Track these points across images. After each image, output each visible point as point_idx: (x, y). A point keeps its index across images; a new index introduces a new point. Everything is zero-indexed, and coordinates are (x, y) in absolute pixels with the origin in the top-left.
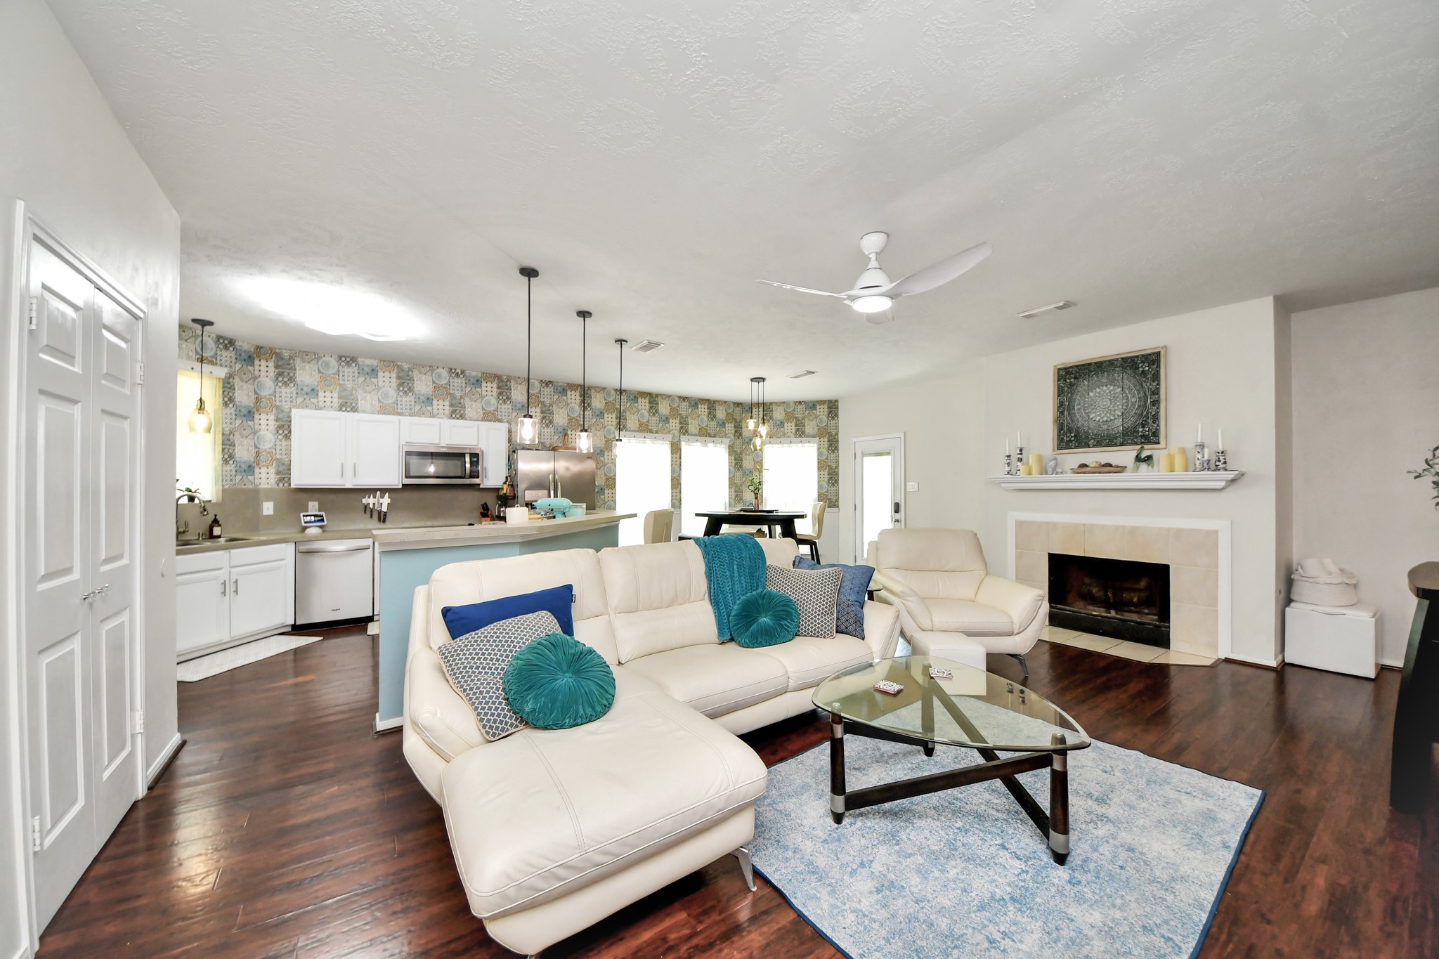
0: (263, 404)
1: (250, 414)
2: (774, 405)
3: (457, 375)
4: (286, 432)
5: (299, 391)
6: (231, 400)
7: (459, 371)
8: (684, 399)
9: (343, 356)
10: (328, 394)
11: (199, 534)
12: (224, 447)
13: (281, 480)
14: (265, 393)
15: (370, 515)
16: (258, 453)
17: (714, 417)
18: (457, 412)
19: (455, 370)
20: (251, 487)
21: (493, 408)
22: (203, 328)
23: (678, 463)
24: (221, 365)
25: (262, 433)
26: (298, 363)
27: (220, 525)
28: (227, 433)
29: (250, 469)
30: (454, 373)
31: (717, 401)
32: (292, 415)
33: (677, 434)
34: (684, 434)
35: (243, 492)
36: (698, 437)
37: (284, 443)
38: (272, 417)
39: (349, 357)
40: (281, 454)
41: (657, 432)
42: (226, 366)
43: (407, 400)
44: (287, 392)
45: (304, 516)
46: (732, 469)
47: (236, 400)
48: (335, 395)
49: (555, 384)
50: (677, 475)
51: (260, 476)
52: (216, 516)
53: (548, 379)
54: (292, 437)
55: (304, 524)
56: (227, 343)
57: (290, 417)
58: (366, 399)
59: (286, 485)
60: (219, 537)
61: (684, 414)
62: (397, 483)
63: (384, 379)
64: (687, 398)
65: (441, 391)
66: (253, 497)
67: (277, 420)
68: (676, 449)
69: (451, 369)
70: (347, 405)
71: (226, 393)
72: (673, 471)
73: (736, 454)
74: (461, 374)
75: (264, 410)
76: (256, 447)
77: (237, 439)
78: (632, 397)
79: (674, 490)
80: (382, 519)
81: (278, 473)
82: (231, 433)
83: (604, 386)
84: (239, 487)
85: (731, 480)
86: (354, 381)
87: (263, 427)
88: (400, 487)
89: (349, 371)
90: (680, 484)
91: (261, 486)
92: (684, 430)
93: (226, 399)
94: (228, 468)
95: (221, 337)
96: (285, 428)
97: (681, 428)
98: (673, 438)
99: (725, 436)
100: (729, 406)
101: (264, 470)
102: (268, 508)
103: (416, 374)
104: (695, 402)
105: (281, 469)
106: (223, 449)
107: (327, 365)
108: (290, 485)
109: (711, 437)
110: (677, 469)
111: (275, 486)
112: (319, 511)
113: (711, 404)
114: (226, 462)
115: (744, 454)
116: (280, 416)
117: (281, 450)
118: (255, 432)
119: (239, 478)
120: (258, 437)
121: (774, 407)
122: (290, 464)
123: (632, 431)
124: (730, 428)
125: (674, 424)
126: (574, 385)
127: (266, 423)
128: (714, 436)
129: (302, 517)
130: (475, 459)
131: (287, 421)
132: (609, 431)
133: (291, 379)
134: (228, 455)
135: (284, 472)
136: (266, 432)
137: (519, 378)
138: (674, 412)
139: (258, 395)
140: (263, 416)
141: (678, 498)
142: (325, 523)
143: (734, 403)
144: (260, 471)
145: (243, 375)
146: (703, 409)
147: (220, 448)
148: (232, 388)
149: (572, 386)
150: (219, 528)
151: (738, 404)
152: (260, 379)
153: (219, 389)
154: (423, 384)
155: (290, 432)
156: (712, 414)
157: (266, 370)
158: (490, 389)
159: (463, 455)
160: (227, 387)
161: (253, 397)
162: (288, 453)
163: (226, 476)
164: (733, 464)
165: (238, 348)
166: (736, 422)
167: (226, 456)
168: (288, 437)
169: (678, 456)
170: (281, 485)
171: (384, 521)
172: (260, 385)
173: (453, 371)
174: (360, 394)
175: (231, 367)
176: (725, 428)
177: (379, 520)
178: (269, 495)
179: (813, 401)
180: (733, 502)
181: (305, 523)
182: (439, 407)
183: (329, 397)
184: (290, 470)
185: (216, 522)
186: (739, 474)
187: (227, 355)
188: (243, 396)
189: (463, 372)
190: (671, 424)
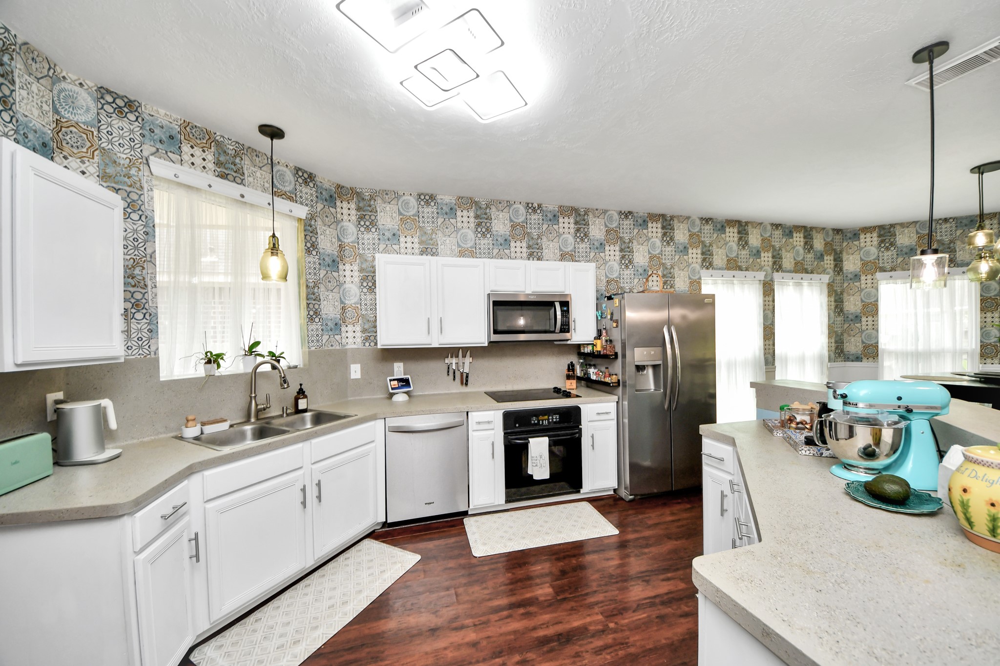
0: (347, 253)
1: (334, 264)
2: (898, 227)
3: (534, 210)
4: (370, 284)
5: (381, 237)
6: (314, 246)
7: (536, 205)
8: (776, 226)
9: (422, 194)
10: (409, 239)
11: (283, 408)
12: (309, 302)
13: (367, 339)
14: (349, 239)
15: (452, 377)
16: (343, 309)
17: (812, 247)
18: (535, 253)
19: (532, 204)
20: (338, 348)
21: (570, 248)
22: (272, 140)
23: (771, 307)
24: (301, 203)
25: (347, 286)
26: (379, 204)
27: (306, 397)
28: (312, 285)
29: (337, 327)
30: (531, 208)
31: (814, 228)
32: (376, 263)
33: (769, 269)
34: (777, 271)
35: (330, 353)
36: (794, 275)
37: (369, 297)
38: (356, 268)
39: (428, 195)
40: (366, 310)
41: (747, 270)
42: (307, 205)
43: (485, 242)
44: (369, 237)
45: (391, 380)
46: (832, 314)
47: (320, 246)
48: (416, 240)
49: (635, 214)
50: (770, 322)
51: (347, 335)
52: (301, 385)
53: (627, 210)
54: (377, 290)
55: (391, 391)
56: (307, 177)
57: (373, 267)
58: (446, 242)
59: (372, 344)
60: (305, 411)
61: (777, 245)
62: (483, 341)
63: (463, 219)
64: (780, 225)
65: (519, 230)
66: (341, 358)
67: (361, 270)
68: (768, 290)
69: (528, 204)
70: (428, 249)
71: (308, 238)
72: (765, 317)
73: (836, 294)
74: (538, 208)
75: (348, 259)
76: (342, 302)
77: (322, 292)
78: (719, 226)
79: (767, 342)
80: (464, 383)
81: (364, 331)
82: (316, 285)
83: (687, 215)
84: (326, 348)
85: (831, 327)
86: (433, 222)
87: (348, 279)
88: (486, 345)
89: (429, 211)
90: (774, 333)
91: (348, 347)
92: (777, 266)
93: (309, 245)
94: (313, 326)
95: (300, 169)
96: (369, 281)
97: (774, 263)
98: (766, 276)
99: (824, 271)
100: (827, 234)
101: (350, 328)
102: (355, 371)
103: (493, 212)
104: (789, 230)
105: (366, 327)
106: (308, 304)
107: (407, 203)
108: (376, 344)
109: (808, 273)
110: (770, 315)
111: (361, 346)
112: (404, 375)
113: (808, 231)
114: (311, 319)
115: (845, 295)
116: (364, 266)
117: (366, 305)
118: (340, 285)
119: (325, 338)
120: (344, 290)
121: (898, 230)
122: (376, 321)
123: (720, 269)
124: (829, 260)
125: (766, 258)
126: (656, 215)
127: (350, 273)
128: (812, 272)
129: (389, 381)
130: (565, 309)
131: (370, 271)
132: (694, 270)
133: (373, 223)
134: (313, 312)
135: (370, 331)
136: (351, 285)
137: (597, 210)
138: (767, 244)
139: (342, 242)
140: (348, 267)
141: (771, 351)
142: (412, 389)
143: (834, 230)
144: (347, 329)
145: (325, 218)
146: (798, 239)
147: (304, 303)
148: (314, 232)
149: (653, 217)
150: (305, 400)
151: (838, 231)
152: (342, 224)
153: (301, 232)
154: (500, 225)
155: (374, 284)
156: (808, 245)
157: (347, 211)
158: (567, 225)
159: (551, 304)
160: (309, 229)
161: (337, 244)
162: (374, 308)
163: (313, 336)
164: (833, 307)
165: (319, 184)
166: (836, 253)
167: (311, 313)
168: (372, 289)
169: (771, 299)
170: (367, 344)
171: (466, 384)
172: (343, 230)
173: (530, 205)
174: (440, 237)
175: (312, 206)
176: (823, 261)
177: (462, 383)
178: (356, 356)
179: (970, 216)
180: (833, 356)
181: (393, 389)
182: (517, 250)
183: (410, 241)
184: (375, 327)
185: (301, 393)
186: (840, 319)
187: (307, 191)
188: (327, 243)
189: (540, 206)
190: (762, 259)
